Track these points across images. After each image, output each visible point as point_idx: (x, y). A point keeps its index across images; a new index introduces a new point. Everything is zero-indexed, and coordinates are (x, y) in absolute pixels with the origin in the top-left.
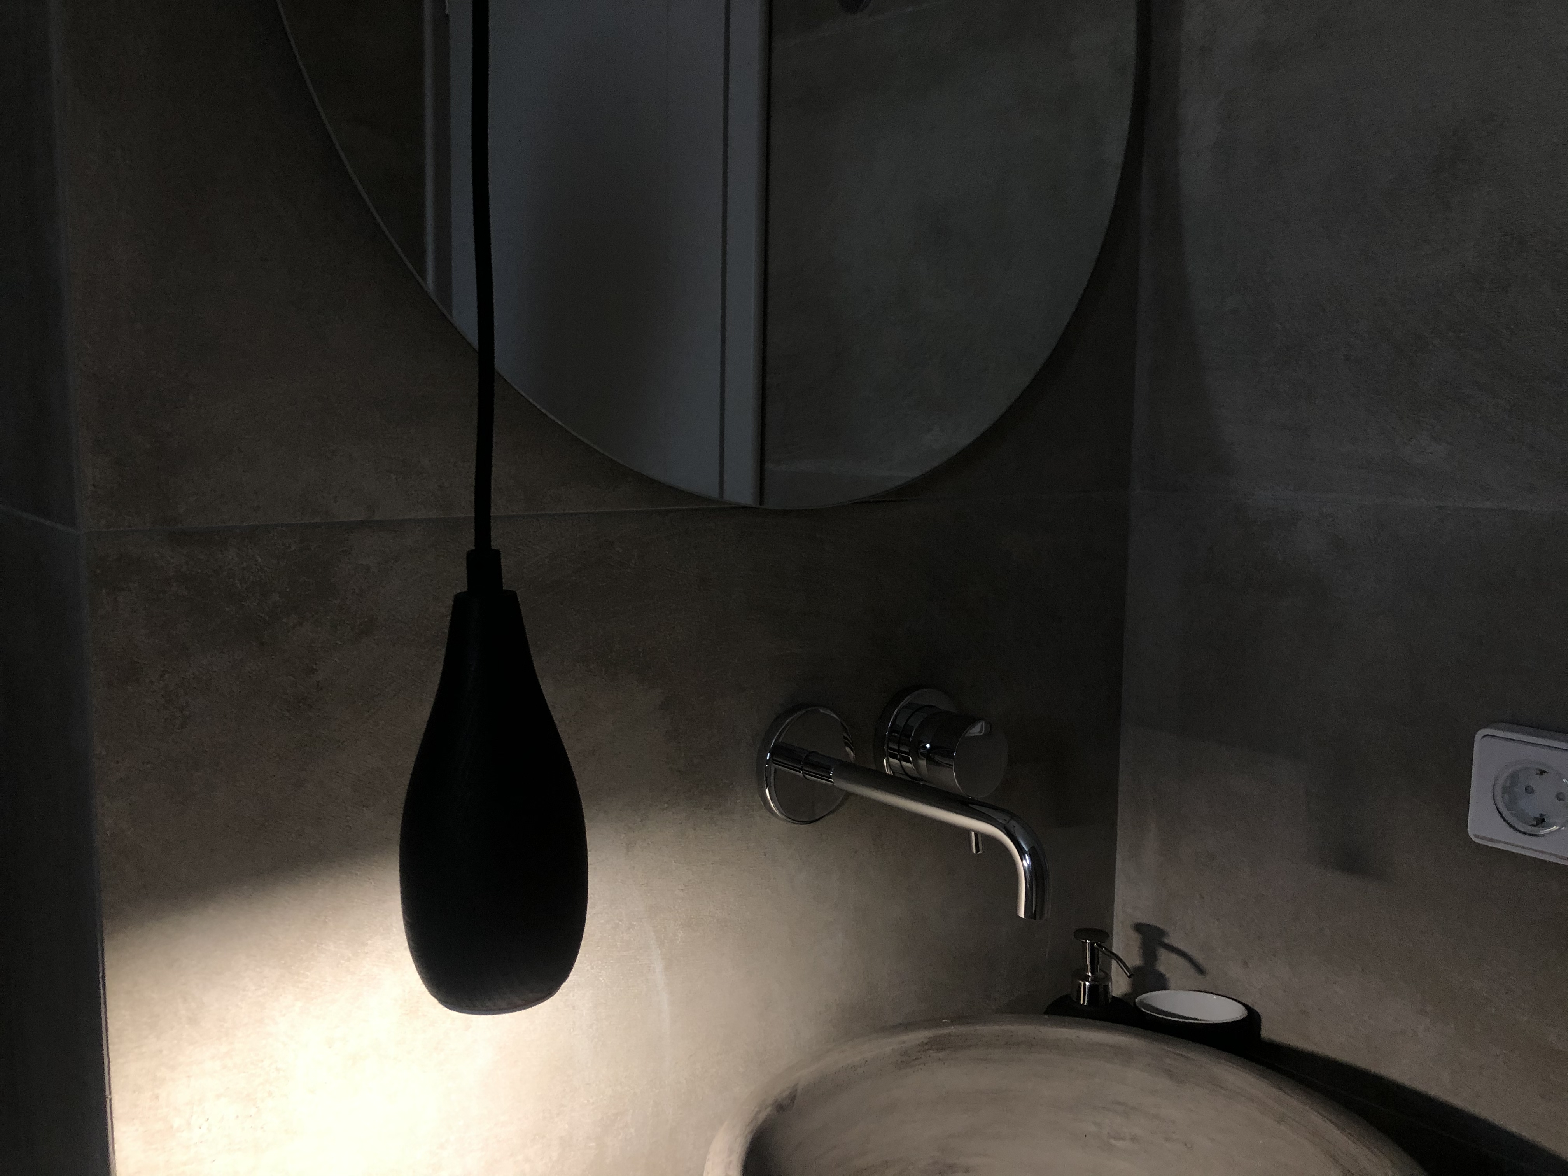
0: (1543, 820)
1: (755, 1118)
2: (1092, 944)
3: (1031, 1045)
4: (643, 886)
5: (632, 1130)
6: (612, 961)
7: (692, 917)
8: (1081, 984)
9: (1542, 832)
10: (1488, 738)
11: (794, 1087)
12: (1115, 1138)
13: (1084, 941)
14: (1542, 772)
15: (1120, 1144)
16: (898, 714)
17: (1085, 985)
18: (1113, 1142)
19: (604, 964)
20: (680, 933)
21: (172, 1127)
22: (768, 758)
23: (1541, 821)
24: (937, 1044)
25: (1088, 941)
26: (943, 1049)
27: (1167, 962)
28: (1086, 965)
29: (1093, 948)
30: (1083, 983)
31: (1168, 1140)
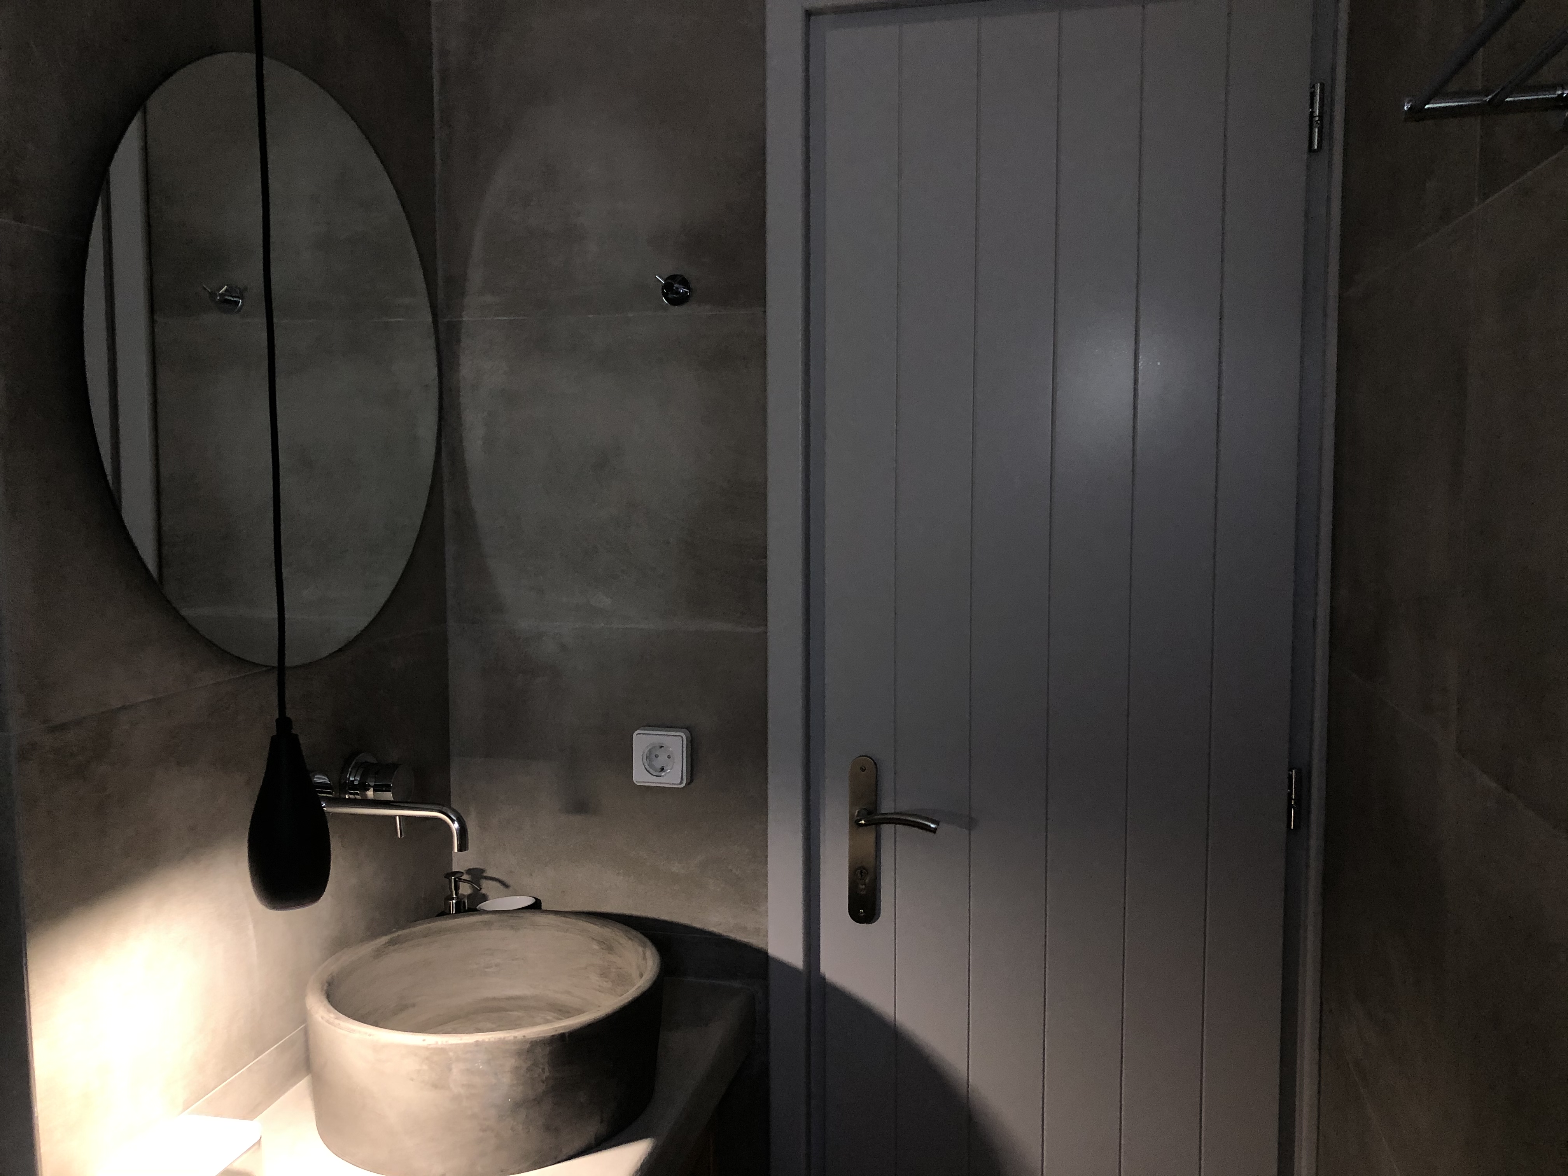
0: (663, 769)
2: (455, 879)
3: (440, 932)
9: (663, 774)
10: (638, 735)
12: (487, 968)
13: (451, 878)
14: (661, 747)
17: (453, 902)
18: (487, 970)
23: (662, 769)
24: (392, 943)
25: (453, 878)
26: (396, 944)
27: (487, 887)
28: (452, 892)
29: (456, 882)
30: (451, 901)
31: (513, 960)
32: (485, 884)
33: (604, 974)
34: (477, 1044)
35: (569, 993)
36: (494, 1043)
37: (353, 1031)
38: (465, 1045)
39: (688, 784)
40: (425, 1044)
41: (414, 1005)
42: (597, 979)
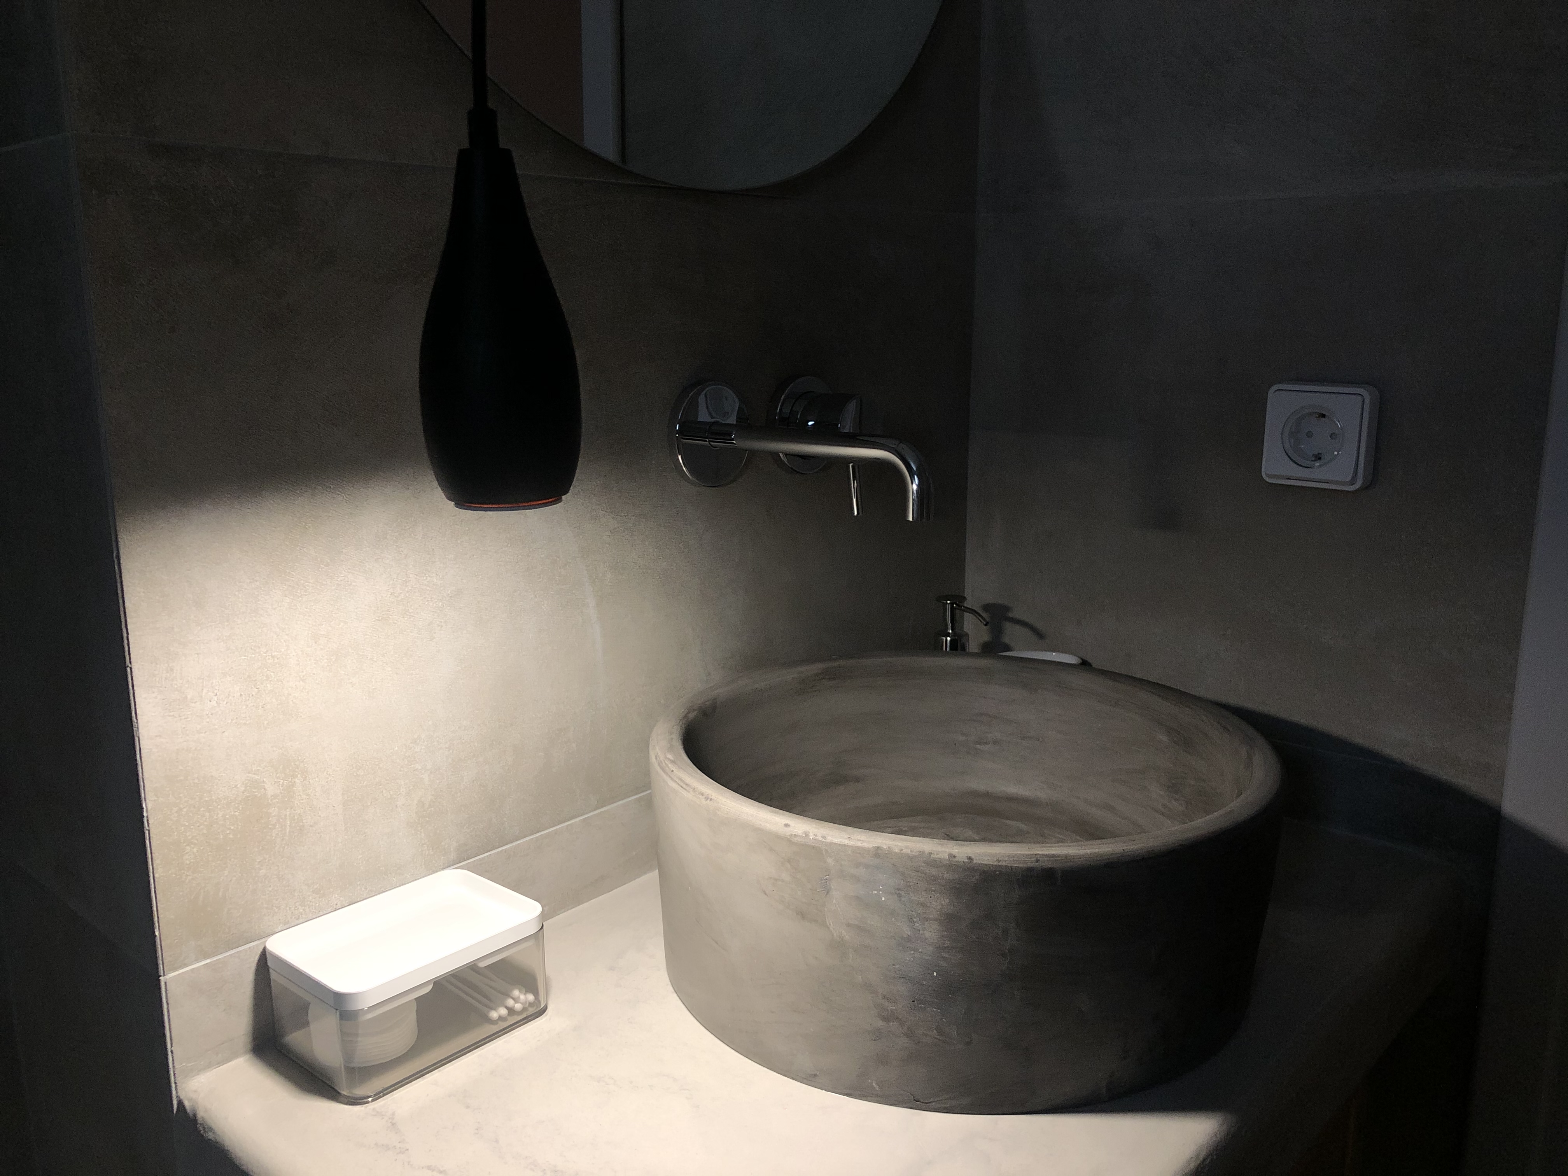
0: (1320, 457)
1: (686, 716)
2: (952, 604)
4: (576, 528)
5: (574, 745)
6: (552, 593)
7: (618, 561)
8: (943, 639)
9: (1317, 467)
10: (1279, 393)
11: (714, 700)
12: (980, 744)
13: (945, 602)
14: (1321, 414)
15: (985, 748)
16: (784, 400)
17: (946, 640)
18: (978, 746)
19: (546, 595)
20: (608, 574)
21: (186, 697)
22: (677, 429)
23: (1318, 458)
24: (830, 675)
25: (948, 602)
26: (834, 679)
27: (1012, 633)
28: (947, 625)
29: (952, 609)
30: (944, 638)
31: (1023, 738)
32: (1008, 627)
33: (1173, 787)
34: (877, 852)
35: (1111, 809)
36: (911, 858)
37: (686, 786)
38: (858, 851)
39: (1366, 488)
40: (788, 832)
41: (857, 779)
42: (1162, 793)
